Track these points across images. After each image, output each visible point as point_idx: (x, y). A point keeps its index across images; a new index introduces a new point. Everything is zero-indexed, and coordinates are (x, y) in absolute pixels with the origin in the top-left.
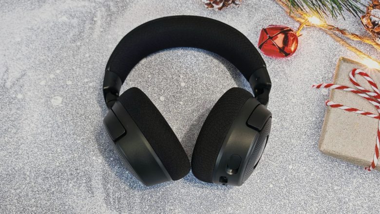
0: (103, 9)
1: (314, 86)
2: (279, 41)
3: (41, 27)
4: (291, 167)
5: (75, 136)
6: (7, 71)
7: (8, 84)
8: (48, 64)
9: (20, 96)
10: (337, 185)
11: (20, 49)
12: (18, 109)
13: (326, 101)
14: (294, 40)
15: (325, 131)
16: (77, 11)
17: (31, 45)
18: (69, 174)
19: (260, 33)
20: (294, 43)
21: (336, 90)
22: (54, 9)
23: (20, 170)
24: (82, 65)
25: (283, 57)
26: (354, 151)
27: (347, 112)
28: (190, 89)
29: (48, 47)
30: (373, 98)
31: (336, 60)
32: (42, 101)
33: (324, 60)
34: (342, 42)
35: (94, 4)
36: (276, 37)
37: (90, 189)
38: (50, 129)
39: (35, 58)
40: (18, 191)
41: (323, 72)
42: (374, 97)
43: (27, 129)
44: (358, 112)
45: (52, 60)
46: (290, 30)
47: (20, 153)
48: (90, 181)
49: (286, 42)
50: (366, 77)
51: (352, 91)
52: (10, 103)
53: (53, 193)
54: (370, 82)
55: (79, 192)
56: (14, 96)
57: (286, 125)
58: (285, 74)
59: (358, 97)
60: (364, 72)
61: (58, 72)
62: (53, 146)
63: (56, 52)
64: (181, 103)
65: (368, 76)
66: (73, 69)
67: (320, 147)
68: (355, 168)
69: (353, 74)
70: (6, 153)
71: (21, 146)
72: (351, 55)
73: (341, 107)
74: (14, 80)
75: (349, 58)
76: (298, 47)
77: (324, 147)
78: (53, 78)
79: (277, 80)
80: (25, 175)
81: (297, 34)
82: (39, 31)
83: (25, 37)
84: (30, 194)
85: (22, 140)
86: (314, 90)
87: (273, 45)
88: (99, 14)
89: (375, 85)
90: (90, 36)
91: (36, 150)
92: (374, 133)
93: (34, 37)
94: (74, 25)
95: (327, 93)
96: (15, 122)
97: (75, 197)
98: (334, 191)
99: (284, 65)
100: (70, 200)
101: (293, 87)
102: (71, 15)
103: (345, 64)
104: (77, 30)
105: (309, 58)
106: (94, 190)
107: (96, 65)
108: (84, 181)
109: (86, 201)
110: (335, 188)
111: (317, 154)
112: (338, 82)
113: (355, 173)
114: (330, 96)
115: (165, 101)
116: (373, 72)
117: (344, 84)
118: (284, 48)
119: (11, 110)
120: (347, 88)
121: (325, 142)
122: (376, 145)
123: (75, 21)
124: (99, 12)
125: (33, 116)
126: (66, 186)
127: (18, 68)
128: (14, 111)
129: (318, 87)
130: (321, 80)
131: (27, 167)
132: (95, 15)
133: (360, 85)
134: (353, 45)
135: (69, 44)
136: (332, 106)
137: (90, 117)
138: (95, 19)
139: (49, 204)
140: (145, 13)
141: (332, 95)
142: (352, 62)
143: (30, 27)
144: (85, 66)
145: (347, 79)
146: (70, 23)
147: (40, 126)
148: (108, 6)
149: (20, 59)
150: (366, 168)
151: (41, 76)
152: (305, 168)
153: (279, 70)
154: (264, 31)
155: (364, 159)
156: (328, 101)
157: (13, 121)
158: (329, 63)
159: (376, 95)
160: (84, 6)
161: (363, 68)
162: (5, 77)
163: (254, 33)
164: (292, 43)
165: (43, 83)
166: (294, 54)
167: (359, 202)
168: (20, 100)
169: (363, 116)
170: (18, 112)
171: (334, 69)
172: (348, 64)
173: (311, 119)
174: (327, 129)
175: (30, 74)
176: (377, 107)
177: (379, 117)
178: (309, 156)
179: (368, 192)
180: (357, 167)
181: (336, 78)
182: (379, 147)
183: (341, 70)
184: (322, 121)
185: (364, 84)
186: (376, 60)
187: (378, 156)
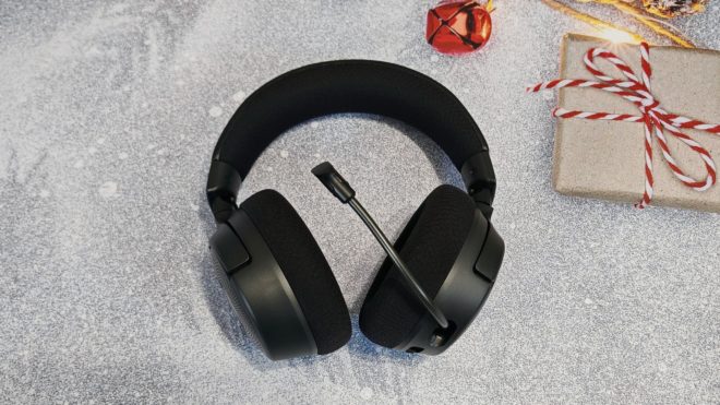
0: (157, 23)
1: (528, 89)
2: (460, 25)
3: (58, 72)
4: (513, 226)
5: (151, 242)
6: (14, 155)
7: (21, 177)
8: (82, 131)
9: (45, 194)
10: (595, 241)
11: (29, 116)
12: (46, 215)
13: (553, 110)
14: (483, 18)
15: (558, 159)
16: (113, 35)
17: (46, 106)
18: (152, 304)
19: (426, 18)
20: (485, 24)
21: (568, 88)
22: (74, 38)
23: (69, 313)
24: (139, 123)
25: (470, 50)
26: (613, 181)
27: (590, 122)
28: (328, 130)
29: (76, 103)
30: (630, 91)
31: (558, 41)
32: (83, 195)
33: (538, 44)
34: (563, 10)
35: (139, 18)
36: (453, 20)
37: (192, 323)
38: (106, 238)
39: (57, 127)
40: (73, 349)
41: (541, 64)
42: (631, 88)
43: (67, 244)
44: (608, 117)
45: (86, 124)
46: (476, 4)
47: (63, 287)
48: (190, 309)
49: (471, 25)
50: (612, 59)
51: (592, 86)
52: (31, 208)
53: (132, 341)
54: (618, 66)
55: (175, 330)
56: (34, 195)
58: (478, 78)
59: (606, 94)
60: (607, 51)
61: (101, 141)
62: (116, 264)
63: (91, 110)
64: (318, 155)
65: (614, 56)
66: (126, 133)
67: (555, 186)
68: (618, 208)
69: (591, 58)
70: (39, 291)
71: (64, 275)
72: (581, 27)
73: (580, 115)
74: (30, 168)
75: (578, 33)
76: (493, 31)
77: (562, 184)
78: (96, 153)
79: (467, 91)
80: (79, 320)
81: (488, 9)
82: (55, 78)
83: (33, 94)
84: (94, 349)
85: (63, 265)
86: (531, 95)
87: (451, 33)
88: (151, 33)
89: (628, 69)
90: (142, 72)
91: (90, 276)
92: (639, 146)
93: (49, 91)
94: (114, 58)
95: (552, 97)
96: (46, 238)
97: (170, 340)
98: (591, 251)
99: (476, 65)
100: (163, 346)
101: (495, 97)
102: (104, 44)
103: (573, 43)
104: (119, 66)
105: (513, 46)
106: (199, 322)
107: (162, 119)
108: (181, 312)
109: (189, 343)
110: (592, 246)
111: (552, 197)
112: (568, 75)
113: (620, 217)
114: (559, 100)
115: (289, 157)
116: (621, 49)
117: (577, 77)
118: (469, 35)
119: (33, 218)
120: (584, 81)
121: (561, 176)
122: (646, 164)
123: (113, 53)
124: (151, 30)
125: (73, 222)
126: (150, 325)
127: (32, 146)
128: (39, 220)
129: (537, 89)
130: (539, 77)
131: (80, 307)
132: (144, 36)
133: (605, 73)
134: (583, 11)
135: (111, 93)
136: (565, 116)
137: (169, 206)
138: (146, 43)
139: (128, 359)
140: (229, 18)
141: (562, 99)
142: (584, 39)
143: (38, 75)
144: (144, 123)
145: (582, 67)
146: (105, 56)
147: (88, 236)
148: (165, 17)
149: (31, 131)
150: (635, 206)
151: (73, 154)
152: (536, 223)
153: (467, 73)
154: (433, 13)
155: (631, 190)
156: (556, 110)
157: (42, 236)
158: (548, 47)
159: (632, 84)
160: (125, 24)
161: (605, 45)
162: (13, 166)
163: (416, 20)
164: (482, 25)
165: (79, 164)
166: (488, 43)
167: (632, 262)
168: (47, 200)
169: (618, 122)
170: (47, 219)
171: (558, 55)
172: (578, 43)
173: (532, 143)
174: (562, 155)
175: (56, 155)
176: (639, 104)
177: (645, 119)
178: (540, 203)
179: (645, 243)
180: (622, 205)
181: (563, 70)
182: (650, 167)
183: (569, 54)
184: (551, 143)
185: (610, 70)
186: (623, 29)
187: (651, 183)
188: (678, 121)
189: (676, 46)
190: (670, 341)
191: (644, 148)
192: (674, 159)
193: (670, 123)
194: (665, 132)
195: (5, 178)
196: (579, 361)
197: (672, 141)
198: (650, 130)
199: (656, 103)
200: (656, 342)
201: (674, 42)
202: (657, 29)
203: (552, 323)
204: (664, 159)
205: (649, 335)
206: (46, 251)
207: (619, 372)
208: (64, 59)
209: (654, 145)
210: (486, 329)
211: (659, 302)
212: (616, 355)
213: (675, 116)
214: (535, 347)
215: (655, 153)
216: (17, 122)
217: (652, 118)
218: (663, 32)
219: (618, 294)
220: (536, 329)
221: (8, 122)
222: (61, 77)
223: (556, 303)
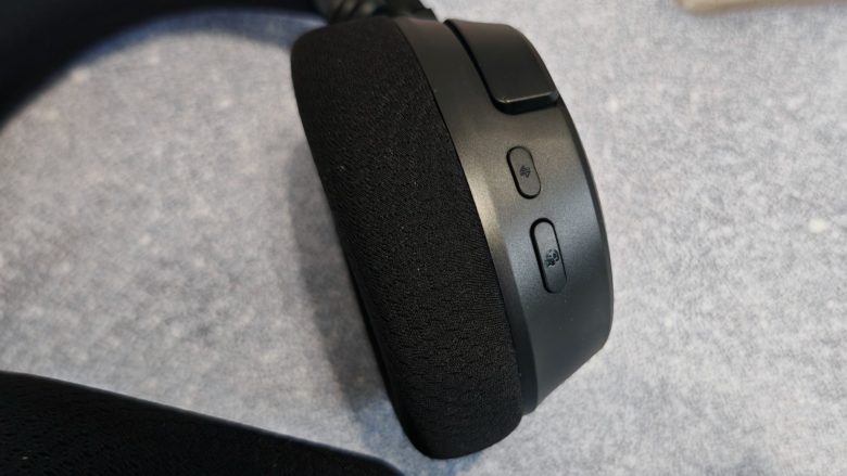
214: (728, 360)
220: (722, 318)
223: (750, 247)
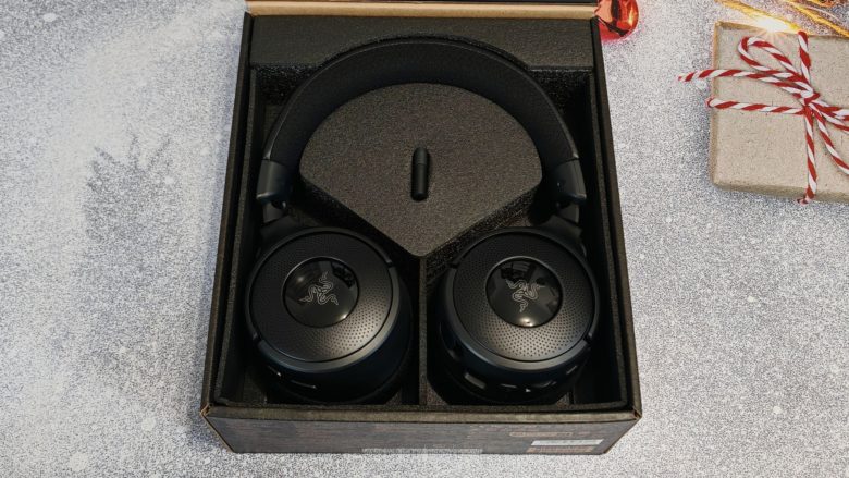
1: (680, 78)
2: (604, 12)
3: (178, 57)
4: (669, 220)
6: (135, 140)
7: (143, 163)
8: (207, 117)
9: (169, 181)
10: (756, 237)
11: (150, 100)
12: (171, 202)
13: (707, 100)
14: (629, 5)
15: (715, 150)
17: (168, 90)
20: (632, 11)
21: (721, 79)
22: (195, 22)
25: (617, 38)
26: (773, 175)
27: (747, 113)
29: (199, 89)
30: (788, 82)
31: (711, 31)
33: (688, 32)
39: (180, 112)
41: (692, 53)
42: (789, 79)
44: (766, 109)
45: (212, 110)
49: (616, 11)
50: (767, 49)
51: (748, 76)
52: (154, 195)
54: (776, 56)
56: (158, 182)
57: (647, 151)
58: (626, 66)
59: (762, 85)
60: (763, 41)
61: (228, 128)
63: (216, 96)
65: (770, 46)
67: (712, 178)
68: (780, 204)
69: (745, 47)
72: (734, 15)
73: (735, 106)
74: (152, 154)
75: (731, 21)
76: (640, 16)
77: (719, 177)
78: (223, 140)
79: (616, 80)
82: (176, 63)
83: (153, 79)
86: (683, 84)
89: (785, 59)
92: (800, 139)
93: (170, 76)
95: (705, 87)
96: (172, 226)
98: (752, 247)
99: (624, 53)
101: (645, 86)
103: (727, 32)
105: (662, 34)
110: (753, 242)
111: (710, 190)
112: (721, 65)
113: (782, 212)
114: (713, 91)
116: (777, 38)
117: (732, 67)
118: (614, 22)
119: (158, 206)
120: (740, 71)
121: (718, 169)
122: (809, 159)
127: (154, 132)
128: (164, 207)
130: (691, 66)
133: (761, 62)
136: (720, 107)
141: (716, 88)
142: (738, 27)
143: (158, 59)
145: (736, 56)
149: (153, 116)
150: (798, 201)
151: (199, 141)
152: (694, 217)
153: (614, 61)
155: (792, 185)
156: (711, 100)
157: (168, 224)
158: (699, 36)
159: (791, 75)
161: (761, 33)
162: (134, 152)
164: (628, 12)
165: (205, 151)
166: (636, 31)
167: (797, 258)
168: (172, 187)
169: (777, 114)
171: (710, 44)
172: (732, 32)
173: (686, 134)
174: (719, 146)
175: (179, 141)
176: (798, 96)
177: (806, 111)
178: (697, 196)
179: (810, 239)
180: (784, 200)
181: (716, 59)
182: (812, 161)
183: (721, 44)
184: (707, 135)
185: (767, 61)
186: (779, 18)
187: (815, 177)
188: (841, 114)
189: (836, 36)
190: (841, 341)
191: (805, 141)
192: (838, 152)
193: (833, 116)
194: (827, 125)
195: (127, 164)
196: (744, 361)
197: (835, 135)
198: (811, 123)
199: (817, 95)
200: (826, 343)
201: (834, 32)
202: (815, 18)
203: (714, 322)
204: (827, 152)
205: (818, 335)
206: (173, 240)
207: (788, 373)
208: (184, 43)
209: (817, 139)
210: (643, 326)
211: (827, 301)
212: (784, 355)
213: (838, 109)
214: (696, 346)
215: (817, 146)
216: (137, 106)
217: (813, 111)
218: (822, 21)
219: (782, 291)
220: (697, 327)
221: (127, 106)
222: (182, 62)
223: (717, 301)
